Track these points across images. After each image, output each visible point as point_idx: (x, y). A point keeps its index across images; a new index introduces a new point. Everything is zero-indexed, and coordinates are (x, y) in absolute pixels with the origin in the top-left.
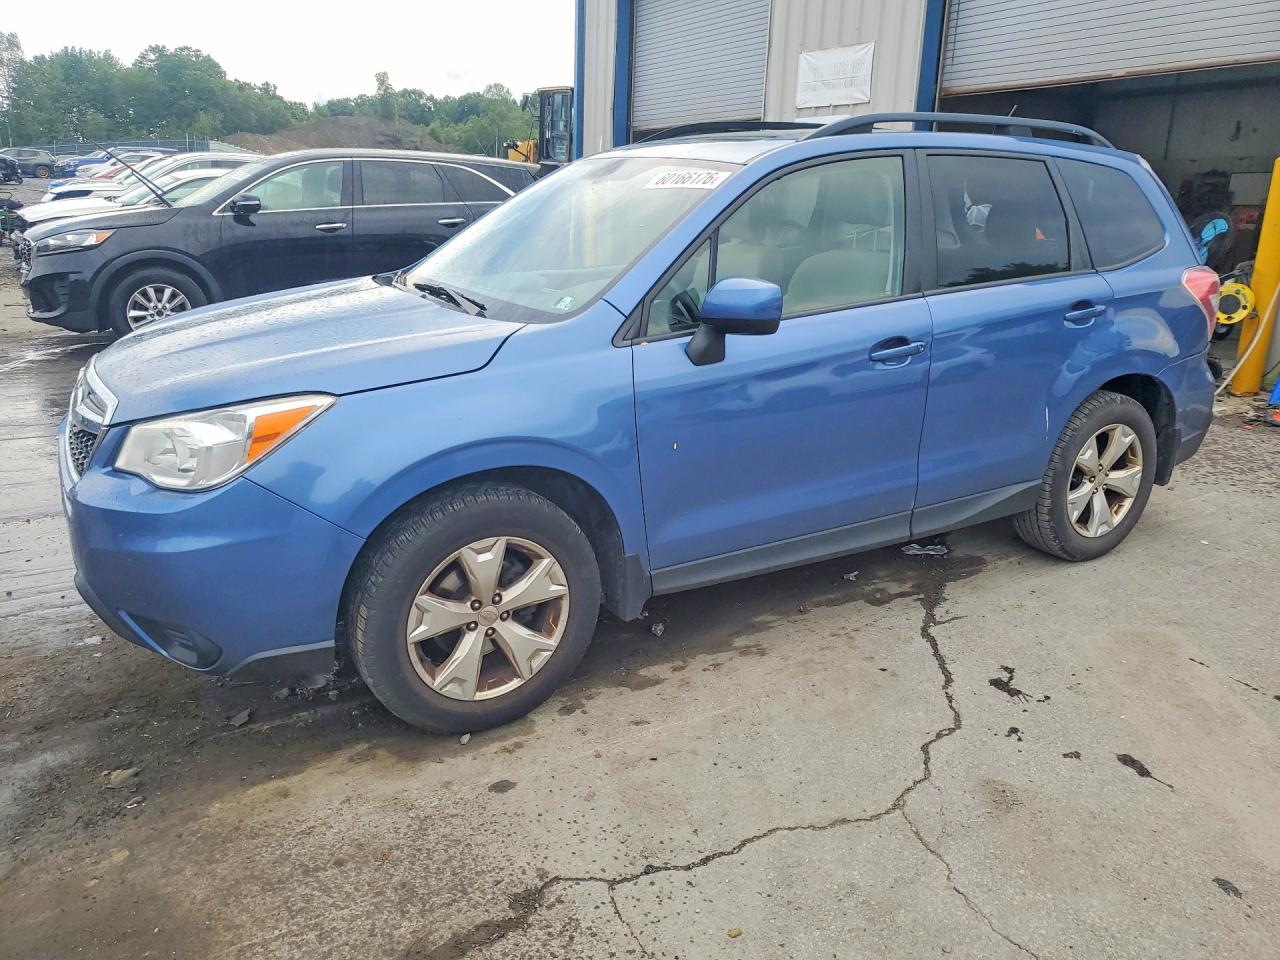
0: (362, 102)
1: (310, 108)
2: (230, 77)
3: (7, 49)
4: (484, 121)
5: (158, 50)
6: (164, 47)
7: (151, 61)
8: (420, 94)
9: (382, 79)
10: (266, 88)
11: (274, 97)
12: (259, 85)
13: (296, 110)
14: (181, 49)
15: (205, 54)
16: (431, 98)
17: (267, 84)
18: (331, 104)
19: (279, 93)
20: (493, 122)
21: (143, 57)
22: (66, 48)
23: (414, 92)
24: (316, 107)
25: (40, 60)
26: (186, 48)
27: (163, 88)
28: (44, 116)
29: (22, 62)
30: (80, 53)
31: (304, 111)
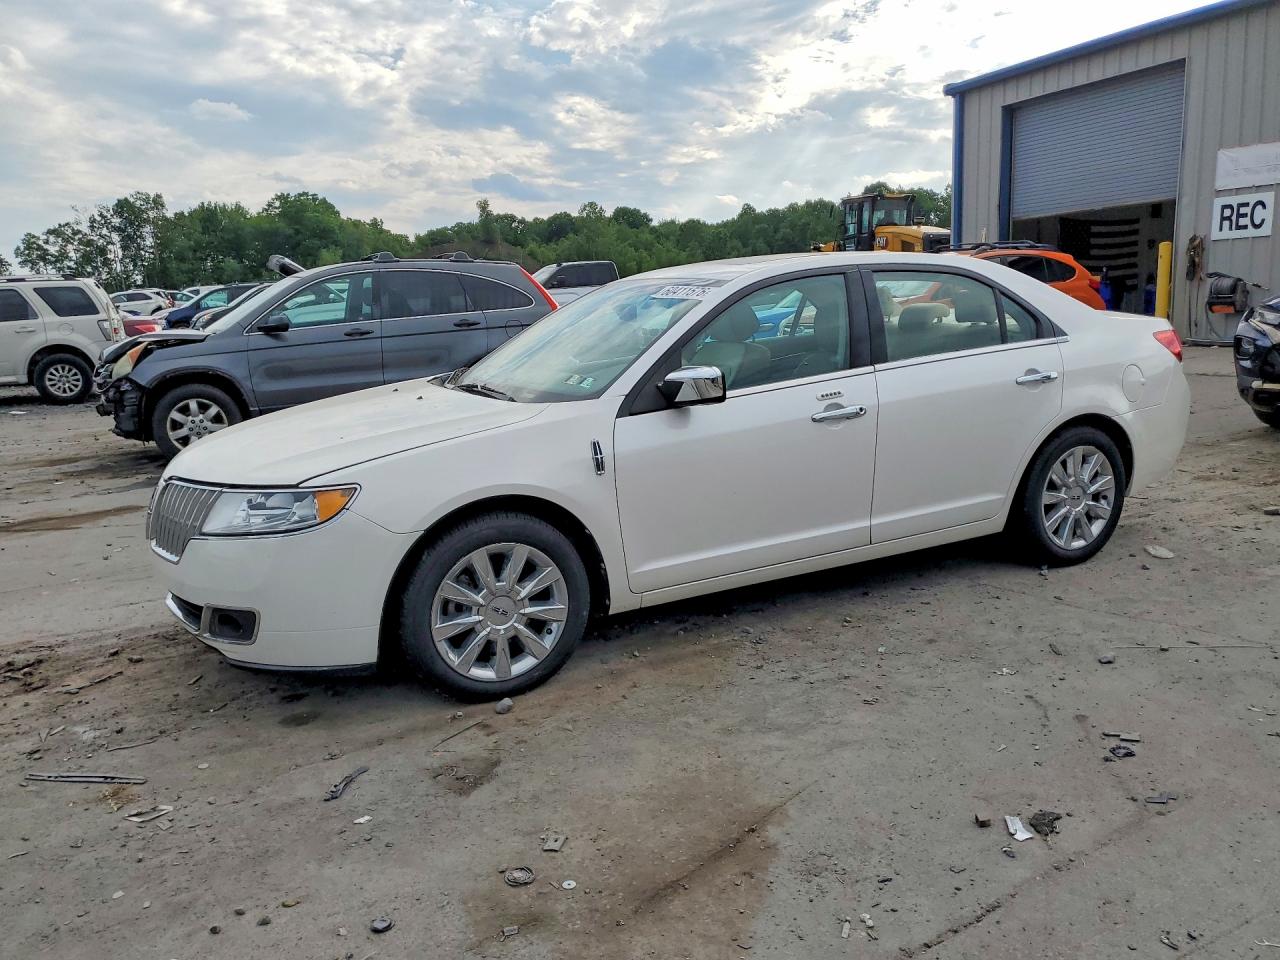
0: (462, 230)
1: (412, 239)
2: (344, 216)
3: (152, 208)
4: (581, 239)
5: (282, 198)
6: (288, 194)
7: (276, 208)
8: (512, 218)
9: (484, 206)
10: (375, 223)
11: (382, 231)
12: (368, 221)
13: (401, 240)
14: (300, 195)
15: (320, 197)
16: (522, 221)
17: (375, 219)
18: (431, 234)
19: (385, 227)
20: (589, 239)
21: (269, 205)
22: (203, 203)
23: (506, 217)
24: (418, 238)
25: (180, 216)
26: (306, 194)
27: (290, 231)
28: (185, 266)
29: (166, 219)
30: (215, 207)
31: (407, 241)
